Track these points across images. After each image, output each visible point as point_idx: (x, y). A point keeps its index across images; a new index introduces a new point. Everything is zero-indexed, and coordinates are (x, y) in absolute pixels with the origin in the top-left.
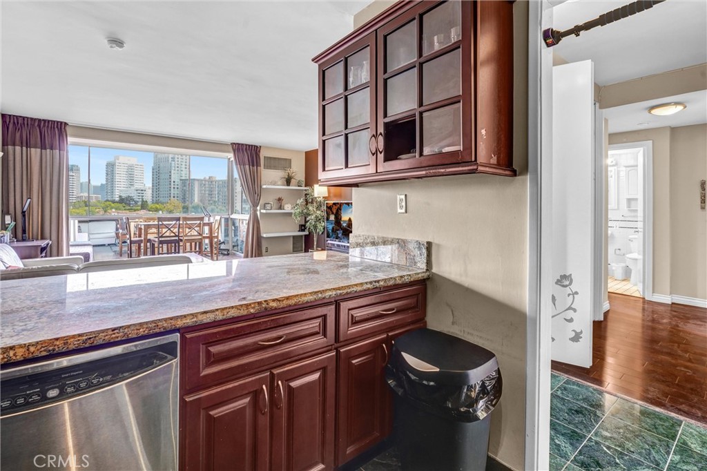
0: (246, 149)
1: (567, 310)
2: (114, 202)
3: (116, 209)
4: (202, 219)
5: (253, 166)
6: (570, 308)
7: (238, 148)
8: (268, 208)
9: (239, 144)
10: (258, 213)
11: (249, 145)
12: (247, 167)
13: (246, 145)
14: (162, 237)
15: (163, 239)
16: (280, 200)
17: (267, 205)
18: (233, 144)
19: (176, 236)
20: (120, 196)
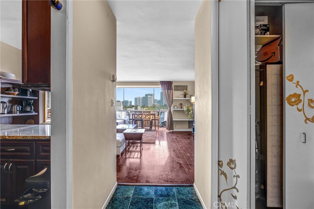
0: (166, 83)
1: (232, 188)
2: (162, 106)
3: (163, 109)
4: (150, 112)
5: (169, 90)
6: (234, 187)
7: (163, 83)
8: (176, 108)
9: (163, 81)
10: (172, 110)
11: (167, 81)
12: (166, 90)
13: (166, 81)
14: (136, 118)
15: (137, 119)
16: (181, 104)
17: (175, 107)
18: (161, 82)
19: (141, 118)
20: (165, 104)
